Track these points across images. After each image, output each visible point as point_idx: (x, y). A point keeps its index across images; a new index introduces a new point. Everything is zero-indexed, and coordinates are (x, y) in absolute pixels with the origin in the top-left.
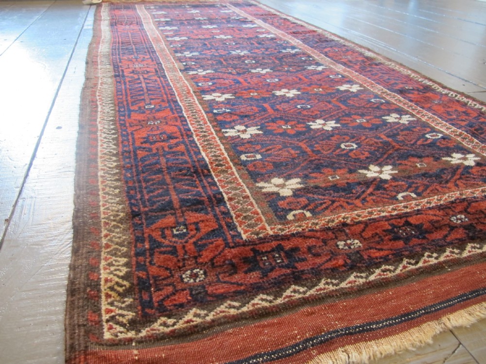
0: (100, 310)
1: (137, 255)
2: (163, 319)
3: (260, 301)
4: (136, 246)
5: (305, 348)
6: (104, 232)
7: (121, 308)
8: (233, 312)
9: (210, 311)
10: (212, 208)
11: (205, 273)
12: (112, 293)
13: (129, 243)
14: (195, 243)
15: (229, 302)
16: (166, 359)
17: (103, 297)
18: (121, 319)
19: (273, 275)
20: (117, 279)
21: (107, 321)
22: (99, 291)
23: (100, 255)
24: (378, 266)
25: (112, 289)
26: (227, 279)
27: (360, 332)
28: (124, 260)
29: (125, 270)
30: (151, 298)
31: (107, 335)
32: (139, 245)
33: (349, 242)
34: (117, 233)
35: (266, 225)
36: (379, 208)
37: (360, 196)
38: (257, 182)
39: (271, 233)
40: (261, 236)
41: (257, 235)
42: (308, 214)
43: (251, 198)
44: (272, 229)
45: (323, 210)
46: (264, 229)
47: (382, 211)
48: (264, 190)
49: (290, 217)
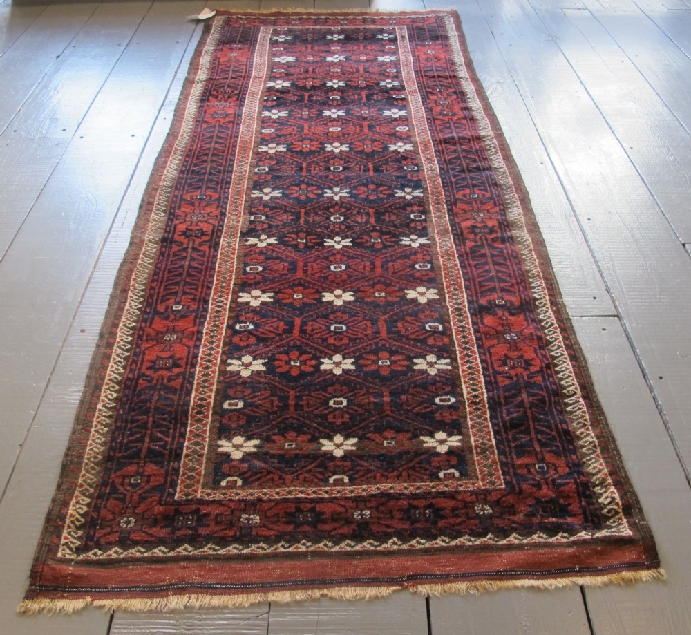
0: (61, 536)
1: (99, 497)
2: (96, 550)
3: (159, 552)
4: (100, 490)
5: (167, 589)
6: (83, 472)
7: (74, 538)
8: (138, 555)
9: (125, 551)
10: (169, 462)
11: (136, 522)
12: (71, 525)
13: (97, 486)
14: (140, 495)
15: (139, 547)
16: (87, 576)
17: (66, 527)
18: (72, 545)
19: (178, 533)
20: (77, 516)
21: (63, 545)
22: (64, 523)
23: (74, 493)
24: (257, 542)
25: (72, 522)
26: (147, 530)
27: (207, 588)
28: (88, 500)
29: (85, 509)
30: (95, 534)
31: (60, 555)
32: (103, 489)
33: (252, 516)
34: (92, 474)
35: (200, 487)
36: (302, 489)
37: (297, 471)
38: (220, 438)
39: (199, 496)
40: (190, 497)
41: (187, 496)
42: (240, 482)
43: (204, 457)
44: (202, 492)
45: (254, 481)
46: (196, 491)
47: (302, 492)
48: (220, 449)
49: (223, 483)
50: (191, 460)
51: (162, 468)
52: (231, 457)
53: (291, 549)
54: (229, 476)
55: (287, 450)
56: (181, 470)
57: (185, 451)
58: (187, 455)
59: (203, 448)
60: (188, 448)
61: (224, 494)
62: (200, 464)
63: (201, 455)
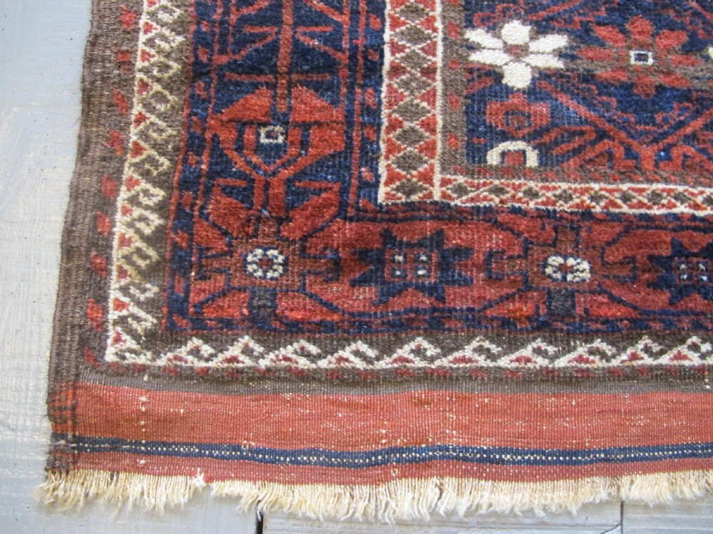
0: (106, 299)
1: (185, 184)
2: (196, 342)
3: (356, 355)
4: (185, 161)
5: (384, 462)
6: (137, 109)
7: (139, 304)
8: (303, 363)
9: (269, 349)
10: (351, 88)
11: (285, 264)
12: (126, 267)
13: (176, 149)
14: (289, 182)
15: (303, 343)
16: (184, 418)
17: (115, 273)
18: (135, 325)
19: (398, 304)
20: (140, 244)
21: (115, 323)
22: (109, 259)
23: (120, 171)
24: (589, 337)
25: (127, 258)
26: (317, 288)
27: (481, 460)
28: (159, 194)
29: (156, 220)
30: (187, 292)
31: (110, 356)
32: (192, 158)
33: (571, 261)
34: (159, 116)
35: (437, 168)
36: (680, 188)
37: (665, 135)
38: (470, 24)
39: (437, 197)
40: (415, 198)
41: (408, 194)
42: (532, 160)
43: (438, 77)
44: (444, 183)
45: (566, 157)
46: (427, 178)
47: (680, 198)
48: (475, 57)
49: (493, 157)
50: (406, 84)
51: (334, 103)
52: (504, 82)
53: (665, 360)
54: (505, 136)
55: (636, 70)
56: (385, 112)
57: (388, 58)
58: (396, 70)
59: (431, 50)
60: (396, 48)
61: (498, 191)
62: (430, 98)
63: (430, 72)
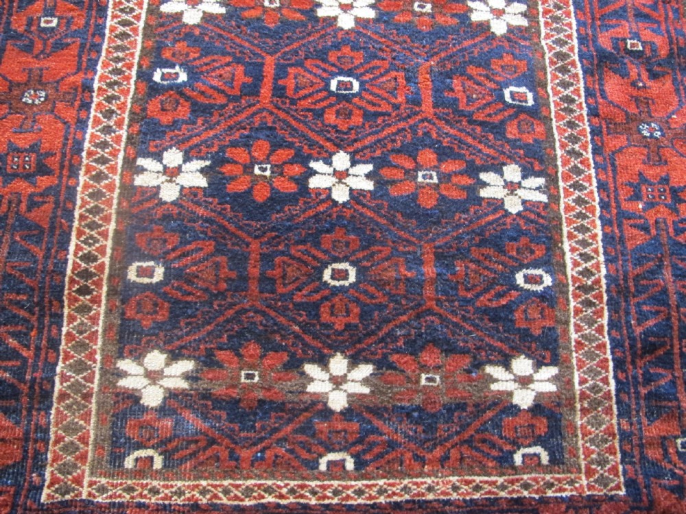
35: (87, 473)
36: (269, 483)
37: (261, 439)
38: (121, 356)
39: (84, 497)
40: (68, 497)
41: (63, 495)
42: (158, 463)
43: (94, 400)
44: (91, 484)
45: (182, 460)
46: (78, 481)
47: (269, 490)
48: (123, 383)
49: (129, 463)
50: (69, 407)
51: (17, 423)
52: (141, 402)
54: (139, 446)
55: (244, 387)
56: (53, 429)
57: (58, 387)
58: (63, 396)
59: (90, 379)
60: (64, 378)
61: (130, 489)
63: (87, 397)
